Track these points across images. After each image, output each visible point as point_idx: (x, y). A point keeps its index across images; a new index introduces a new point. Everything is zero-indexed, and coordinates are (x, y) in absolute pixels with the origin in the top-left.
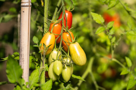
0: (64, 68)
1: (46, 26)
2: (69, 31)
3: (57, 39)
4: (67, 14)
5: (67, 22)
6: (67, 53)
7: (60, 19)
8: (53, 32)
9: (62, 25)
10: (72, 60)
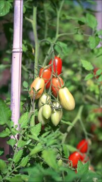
0: (53, 112)
1: (36, 72)
2: (58, 76)
3: (46, 84)
4: (57, 61)
5: (56, 68)
6: (56, 98)
7: (50, 65)
8: (43, 77)
9: (51, 70)
10: (60, 105)
